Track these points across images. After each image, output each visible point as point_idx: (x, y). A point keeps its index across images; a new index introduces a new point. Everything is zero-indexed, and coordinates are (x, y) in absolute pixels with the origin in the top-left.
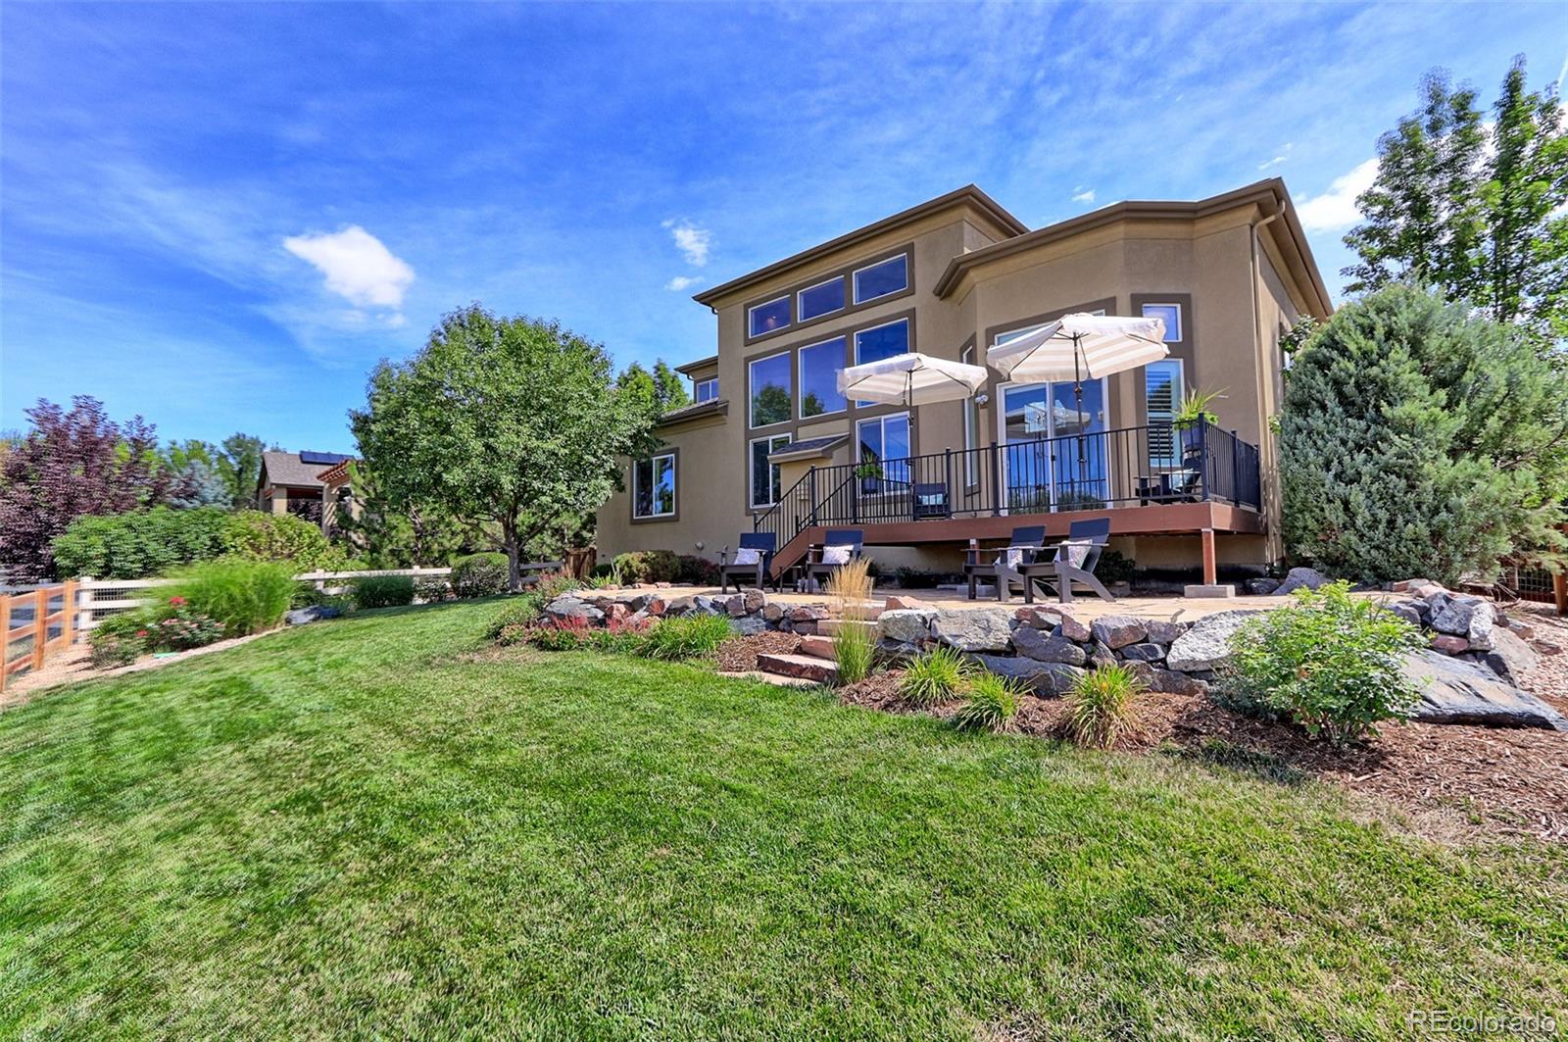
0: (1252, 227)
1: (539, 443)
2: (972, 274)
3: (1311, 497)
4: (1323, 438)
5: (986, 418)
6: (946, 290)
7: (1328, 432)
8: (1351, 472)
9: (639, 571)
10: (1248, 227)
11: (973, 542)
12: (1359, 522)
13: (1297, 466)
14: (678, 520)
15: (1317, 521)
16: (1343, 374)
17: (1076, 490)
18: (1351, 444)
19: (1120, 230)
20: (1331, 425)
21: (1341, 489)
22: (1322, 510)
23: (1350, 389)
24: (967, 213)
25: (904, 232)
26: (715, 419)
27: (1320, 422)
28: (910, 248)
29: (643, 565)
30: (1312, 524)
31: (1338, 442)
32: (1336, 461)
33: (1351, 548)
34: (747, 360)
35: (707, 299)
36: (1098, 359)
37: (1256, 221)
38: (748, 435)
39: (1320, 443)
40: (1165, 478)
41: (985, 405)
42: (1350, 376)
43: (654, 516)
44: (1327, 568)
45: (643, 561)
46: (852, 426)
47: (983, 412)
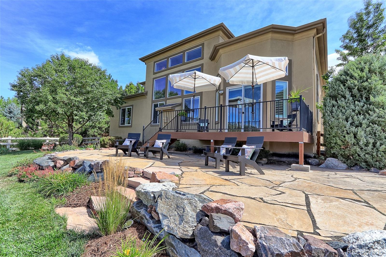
0: (313, 38)
1: (74, 98)
2: (221, 51)
3: (339, 132)
4: (344, 109)
5: (222, 98)
6: (213, 58)
7: (347, 107)
8: (357, 123)
9: (107, 143)
10: (313, 37)
11: (212, 141)
12: (361, 143)
13: (333, 119)
14: (132, 127)
15: (342, 141)
16: (352, 85)
17: (250, 124)
18: (357, 111)
19: (270, 36)
20: (348, 104)
21: (353, 129)
22: (344, 137)
23: (355, 91)
24: (221, 33)
25: (201, 39)
26: (144, 96)
27: (344, 103)
28: (203, 45)
29: (109, 141)
30: (339, 142)
31: (351, 111)
32: (351, 118)
33: (356, 153)
34: (154, 79)
35: (143, 59)
36: (260, 77)
37: (315, 36)
38: (153, 102)
39: (344, 111)
40: (282, 121)
41: (222, 94)
42: (355, 86)
43: (125, 125)
44: (344, 160)
45: (110, 139)
46: (182, 100)
47: (222, 97)
